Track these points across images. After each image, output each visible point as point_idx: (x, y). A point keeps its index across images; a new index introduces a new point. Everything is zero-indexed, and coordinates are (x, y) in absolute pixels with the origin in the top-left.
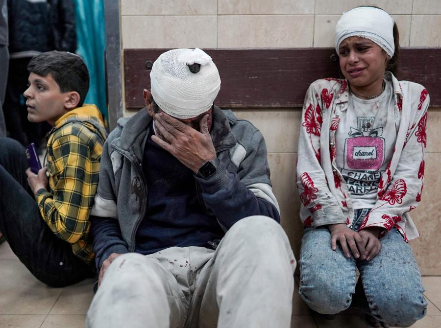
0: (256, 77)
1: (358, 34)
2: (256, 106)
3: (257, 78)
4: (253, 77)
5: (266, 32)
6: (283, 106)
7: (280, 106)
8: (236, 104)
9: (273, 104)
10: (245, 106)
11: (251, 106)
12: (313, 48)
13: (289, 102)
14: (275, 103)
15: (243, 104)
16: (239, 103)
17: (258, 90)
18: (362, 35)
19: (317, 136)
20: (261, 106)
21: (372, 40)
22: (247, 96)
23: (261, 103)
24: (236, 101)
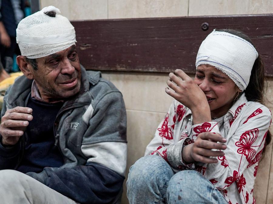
0: (136, 44)
1: (216, 66)
2: (137, 70)
3: (136, 46)
4: (134, 45)
5: (147, 3)
6: (159, 71)
7: (156, 71)
8: (121, 67)
9: (150, 69)
10: (128, 69)
11: (132, 69)
12: (188, 17)
13: (164, 68)
14: (152, 68)
15: (126, 68)
16: (123, 67)
17: (138, 55)
18: (220, 67)
19: (168, 139)
20: (140, 70)
21: (229, 75)
22: (129, 61)
23: (140, 68)
24: (121, 65)
